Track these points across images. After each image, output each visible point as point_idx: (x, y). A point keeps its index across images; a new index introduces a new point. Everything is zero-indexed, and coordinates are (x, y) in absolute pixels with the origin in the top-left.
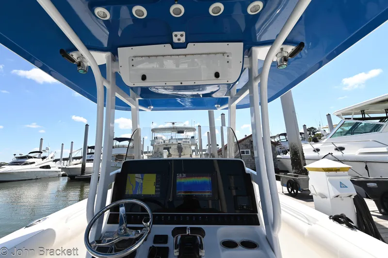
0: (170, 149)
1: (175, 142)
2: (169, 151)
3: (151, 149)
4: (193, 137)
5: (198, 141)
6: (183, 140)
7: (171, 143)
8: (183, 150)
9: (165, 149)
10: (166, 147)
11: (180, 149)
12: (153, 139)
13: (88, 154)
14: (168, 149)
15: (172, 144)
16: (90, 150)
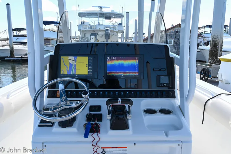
0: (97, 35)
1: (102, 28)
2: (96, 37)
3: (78, 34)
4: (120, 24)
5: (125, 28)
6: (111, 26)
7: (98, 29)
8: (110, 37)
9: (92, 34)
10: (93, 32)
11: (107, 36)
12: (80, 24)
13: (13, 36)
14: (95, 35)
15: (100, 30)
16: (15, 32)
